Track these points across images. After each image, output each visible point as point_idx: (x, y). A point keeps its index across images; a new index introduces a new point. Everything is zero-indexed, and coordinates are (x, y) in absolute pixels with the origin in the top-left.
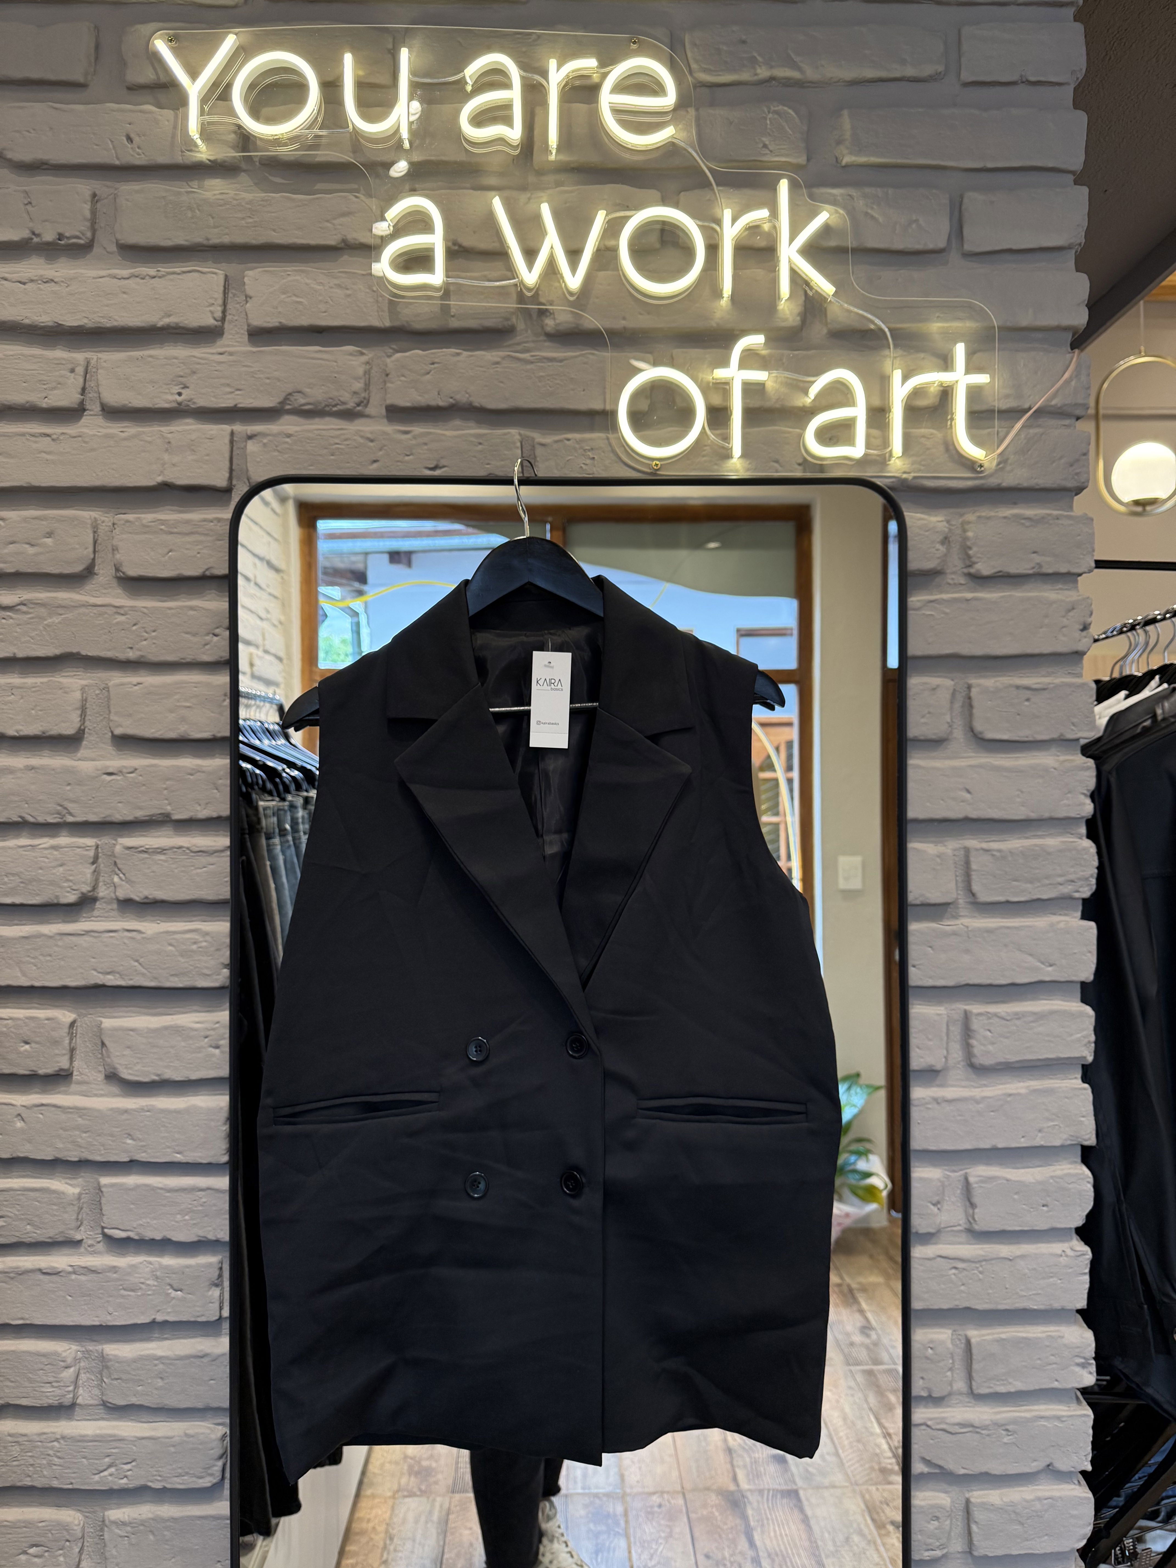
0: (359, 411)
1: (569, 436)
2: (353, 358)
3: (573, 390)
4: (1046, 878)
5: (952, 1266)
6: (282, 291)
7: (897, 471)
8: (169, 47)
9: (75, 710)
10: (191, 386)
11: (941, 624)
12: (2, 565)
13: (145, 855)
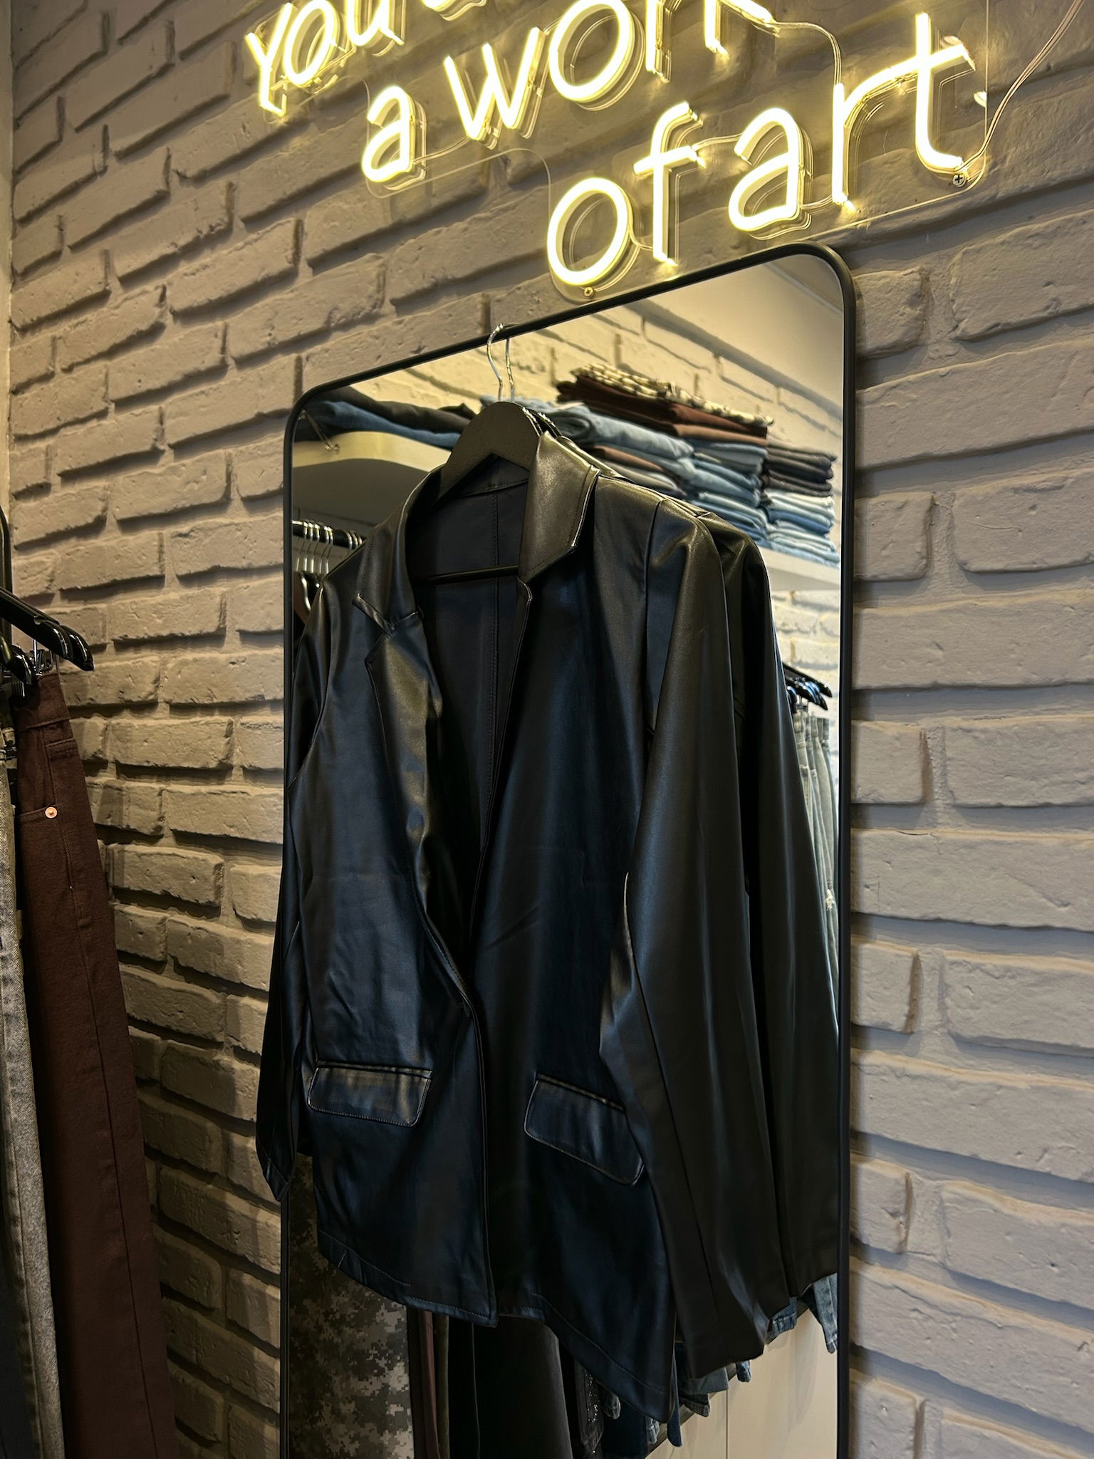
0: (376, 313)
1: (520, 285)
2: (370, 264)
3: (523, 235)
4: (1057, 773)
5: (913, 1307)
6: (325, 220)
7: (849, 221)
8: (261, 36)
9: (216, 611)
10: (276, 325)
11: (904, 417)
12: (184, 502)
13: (250, 730)
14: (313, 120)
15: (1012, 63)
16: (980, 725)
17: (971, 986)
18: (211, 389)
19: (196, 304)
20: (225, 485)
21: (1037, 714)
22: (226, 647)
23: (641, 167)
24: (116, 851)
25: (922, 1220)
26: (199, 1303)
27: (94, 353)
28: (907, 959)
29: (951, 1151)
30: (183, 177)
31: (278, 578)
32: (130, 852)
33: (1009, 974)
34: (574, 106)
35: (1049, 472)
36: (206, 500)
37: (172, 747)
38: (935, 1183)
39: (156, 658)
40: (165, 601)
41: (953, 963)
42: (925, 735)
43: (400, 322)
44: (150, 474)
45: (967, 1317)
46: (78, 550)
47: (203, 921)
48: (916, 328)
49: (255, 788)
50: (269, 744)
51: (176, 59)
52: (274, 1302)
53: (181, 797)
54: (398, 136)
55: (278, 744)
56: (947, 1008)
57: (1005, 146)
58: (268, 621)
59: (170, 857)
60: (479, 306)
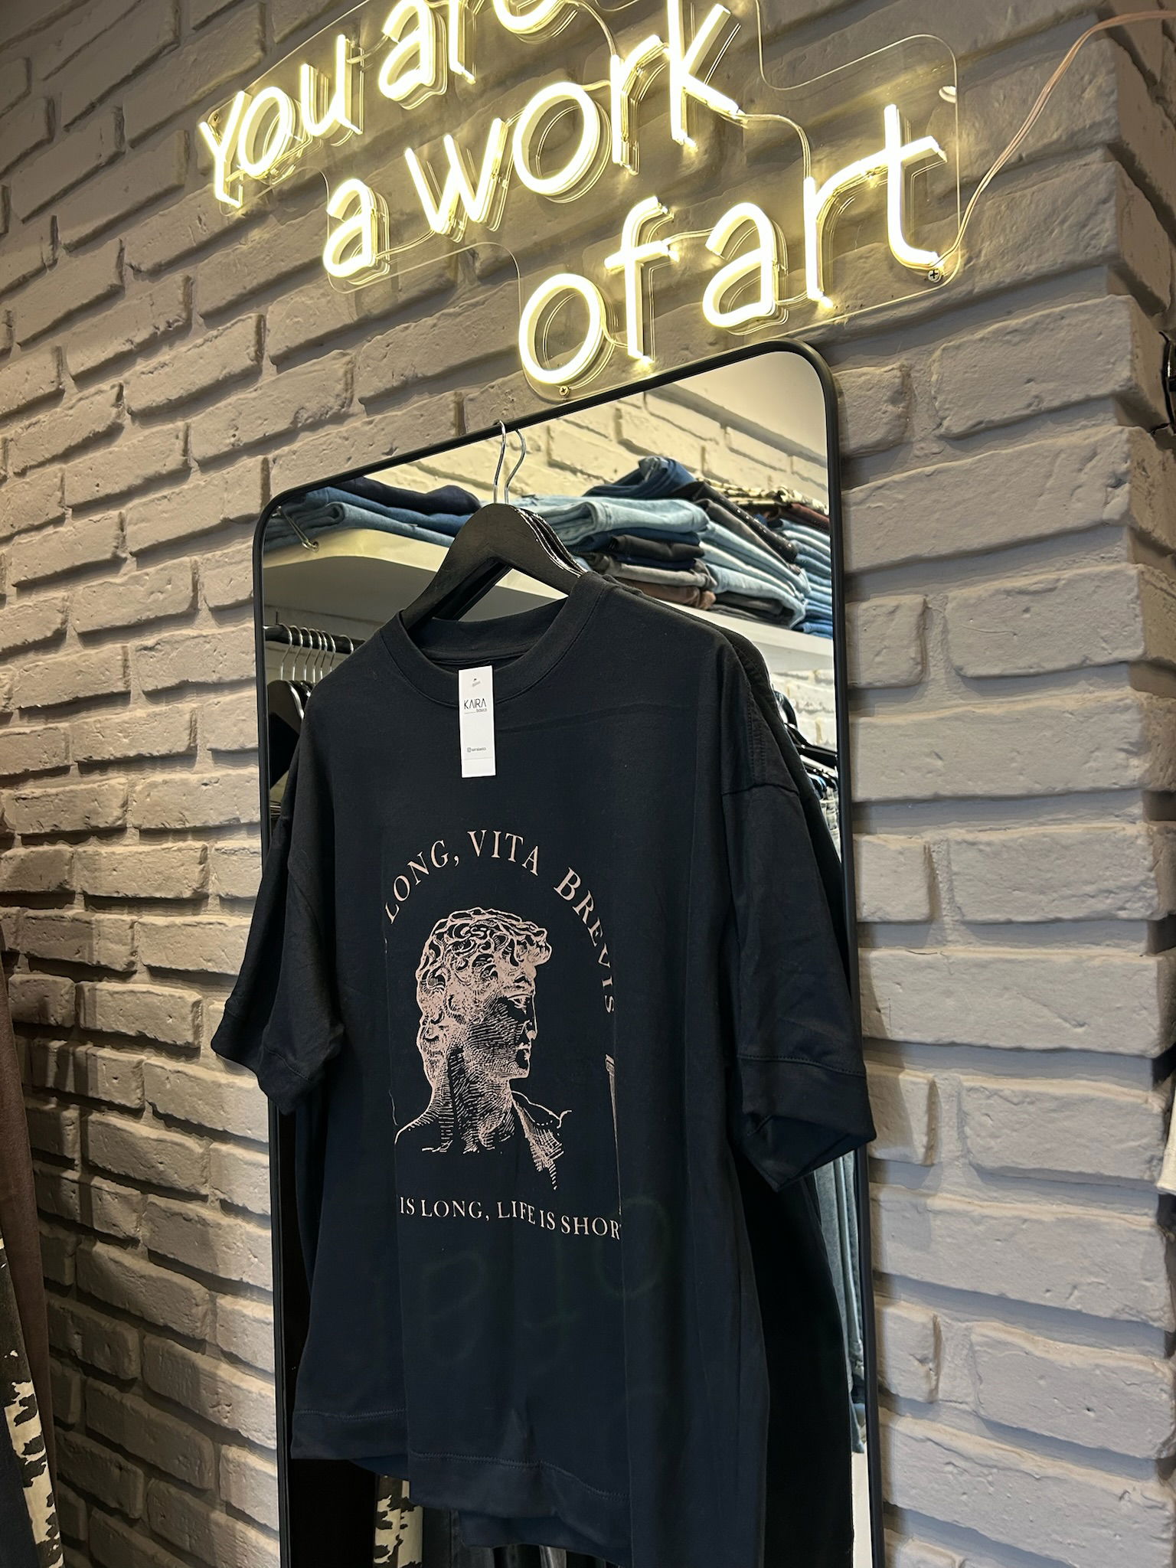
0: (344, 412)
1: (493, 384)
2: (337, 361)
3: (494, 331)
4: (1065, 886)
5: (948, 1461)
6: (288, 316)
7: (826, 317)
8: (214, 125)
9: (186, 729)
10: (239, 426)
11: (891, 519)
12: (148, 613)
13: (225, 856)
14: (271, 212)
15: (984, 154)
16: (984, 837)
17: (990, 1113)
18: (173, 493)
19: (154, 404)
20: (192, 595)
21: (1044, 824)
22: (197, 767)
23: (611, 263)
24: (86, 989)
25: (953, 1366)
26: (190, 1485)
27: (48, 456)
28: (923, 1086)
29: (978, 1290)
30: (137, 271)
31: (252, 693)
32: (101, 990)
33: (1028, 1100)
34: (543, 200)
35: (1041, 573)
36: (172, 612)
37: (143, 876)
38: (964, 1325)
39: (123, 780)
40: (131, 719)
41: (970, 1089)
42: (929, 849)
43: (370, 423)
44: (111, 583)
45: (1004, 1469)
46: (37, 666)
47: (182, 1064)
48: (900, 426)
49: (233, 918)
50: (246, 871)
51: (126, 148)
52: (270, 1481)
53: (154, 930)
54: (360, 229)
55: (256, 870)
56: (967, 1137)
57: (980, 242)
58: (242, 739)
59: (144, 995)
60: (452, 406)
